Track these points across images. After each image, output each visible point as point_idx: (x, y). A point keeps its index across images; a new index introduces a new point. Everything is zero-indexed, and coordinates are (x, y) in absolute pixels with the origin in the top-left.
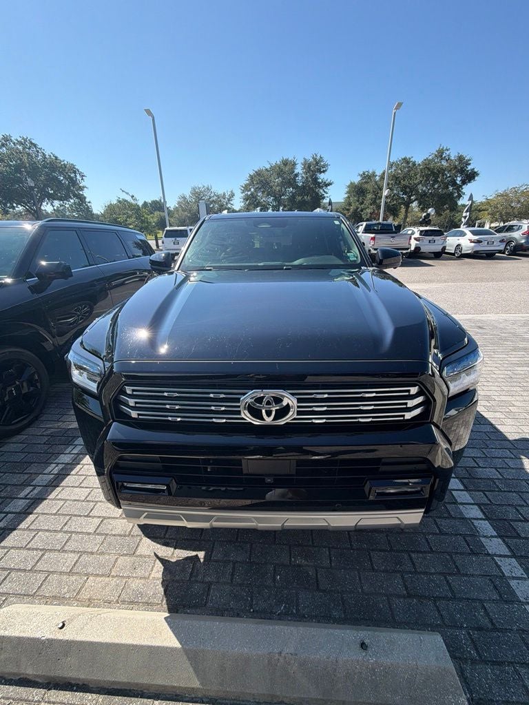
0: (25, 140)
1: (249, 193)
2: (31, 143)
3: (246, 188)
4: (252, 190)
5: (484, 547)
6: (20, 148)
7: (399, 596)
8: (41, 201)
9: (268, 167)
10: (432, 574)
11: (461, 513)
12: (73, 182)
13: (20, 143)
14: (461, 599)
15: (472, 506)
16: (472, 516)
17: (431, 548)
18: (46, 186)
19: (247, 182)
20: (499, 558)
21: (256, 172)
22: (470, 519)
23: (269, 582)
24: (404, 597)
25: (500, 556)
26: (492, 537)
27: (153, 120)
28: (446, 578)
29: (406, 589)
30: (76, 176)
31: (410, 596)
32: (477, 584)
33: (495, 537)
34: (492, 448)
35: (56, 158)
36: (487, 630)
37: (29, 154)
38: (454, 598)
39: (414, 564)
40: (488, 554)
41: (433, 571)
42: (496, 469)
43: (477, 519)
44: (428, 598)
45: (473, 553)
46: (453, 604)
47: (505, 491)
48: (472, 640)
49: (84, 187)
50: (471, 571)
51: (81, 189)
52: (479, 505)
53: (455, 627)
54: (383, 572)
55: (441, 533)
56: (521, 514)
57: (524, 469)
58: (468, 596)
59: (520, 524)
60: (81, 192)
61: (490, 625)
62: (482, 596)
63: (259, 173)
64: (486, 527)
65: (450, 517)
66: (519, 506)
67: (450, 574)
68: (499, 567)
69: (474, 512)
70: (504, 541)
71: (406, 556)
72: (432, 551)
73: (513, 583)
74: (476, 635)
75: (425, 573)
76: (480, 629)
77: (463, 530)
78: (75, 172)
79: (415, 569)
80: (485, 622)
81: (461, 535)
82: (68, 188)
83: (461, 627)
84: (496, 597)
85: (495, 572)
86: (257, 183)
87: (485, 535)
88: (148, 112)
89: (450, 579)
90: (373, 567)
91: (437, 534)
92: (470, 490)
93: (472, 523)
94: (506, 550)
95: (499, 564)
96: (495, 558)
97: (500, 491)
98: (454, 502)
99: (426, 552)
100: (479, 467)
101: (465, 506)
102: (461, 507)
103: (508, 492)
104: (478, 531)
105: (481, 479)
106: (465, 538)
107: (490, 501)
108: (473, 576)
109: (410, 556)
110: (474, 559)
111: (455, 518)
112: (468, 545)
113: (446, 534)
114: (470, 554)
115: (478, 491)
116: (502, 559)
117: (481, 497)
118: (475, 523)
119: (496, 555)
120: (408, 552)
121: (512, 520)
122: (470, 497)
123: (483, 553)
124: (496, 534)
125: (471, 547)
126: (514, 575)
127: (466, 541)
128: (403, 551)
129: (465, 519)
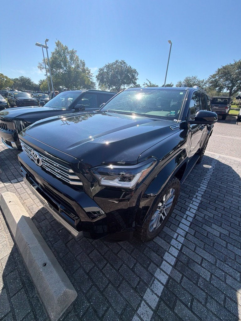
0: (122, 61)
1: (214, 79)
2: (124, 62)
3: (214, 76)
4: (217, 78)
5: (145, 293)
6: (120, 64)
7: (84, 270)
8: (121, 85)
9: (233, 63)
10: (106, 277)
11: (154, 272)
12: (133, 76)
13: (121, 62)
14: (103, 295)
15: (165, 274)
16: (158, 277)
17: (119, 270)
18: (124, 79)
19: (216, 73)
20: (144, 303)
21: (223, 67)
22: (155, 278)
23: (57, 230)
24: (85, 272)
25: (147, 304)
26: (156, 294)
28: (109, 283)
29: (89, 271)
30: (135, 74)
31: (88, 274)
32: (118, 299)
33: (158, 296)
34: (228, 265)
35: (130, 67)
36: (98, 316)
37: (121, 67)
38: (102, 292)
39: (104, 267)
40: (142, 297)
41: (108, 276)
42: (212, 274)
43: (160, 281)
44: (93, 282)
45: (135, 289)
46: (98, 293)
47: (199, 287)
48: (87, 310)
49: (137, 79)
50: (123, 293)
51: (136, 79)
52: (170, 277)
53: (88, 300)
54: (90, 258)
55: (133, 270)
56: (192, 304)
57: (236, 291)
58: (108, 298)
59: (183, 306)
60: (135, 81)
61: (101, 315)
62: (113, 305)
63: (224, 68)
64: (159, 289)
65: (146, 269)
66: (198, 300)
67: (113, 285)
68: (139, 305)
69: (164, 279)
70: (159, 302)
71: (105, 262)
73: (135, 318)
74: (91, 310)
75: (104, 274)
76: (95, 311)
77: (145, 278)
78: (135, 73)
79: (102, 269)
80: (101, 313)
81: (140, 278)
82: (131, 80)
83: (90, 302)
84: (119, 312)
85: (134, 305)
86: (222, 73)
87: (153, 290)
88: (170, 42)
89: (110, 285)
90: (89, 254)
91: (130, 268)
92: (175, 269)
93: (154, 280)
94: (154, 305)
95: (141, 305)
96: (143, 301)
97: (196, 284)
98: (158, 266)
99: (115, 269)
100: (201, 265)
101: (161, 271)
102: (158, 270)
103: (201, 289)
104: (151, 285)
105: (192, 270)
106: (140, 281)
107: (181, 282)
108: (121, 295)
109: (107, 263)
110: (132, 291)
111: (147, 271)
112: (138, 285)
113: (134, 272)
114: (133, 288)
115: (181, 273)
116: (146, 306)
117: (178, 276)
118: (156, 282)
119: (145, 301)
120: (108, 262)
121: (181, 301)
122: (171, 271)
123: (140, 294)
124: (160, 296)
125: (138, 287)
126: (142, 316)
127: (139, 282)
128: (107, 260)
129: (153, 276)
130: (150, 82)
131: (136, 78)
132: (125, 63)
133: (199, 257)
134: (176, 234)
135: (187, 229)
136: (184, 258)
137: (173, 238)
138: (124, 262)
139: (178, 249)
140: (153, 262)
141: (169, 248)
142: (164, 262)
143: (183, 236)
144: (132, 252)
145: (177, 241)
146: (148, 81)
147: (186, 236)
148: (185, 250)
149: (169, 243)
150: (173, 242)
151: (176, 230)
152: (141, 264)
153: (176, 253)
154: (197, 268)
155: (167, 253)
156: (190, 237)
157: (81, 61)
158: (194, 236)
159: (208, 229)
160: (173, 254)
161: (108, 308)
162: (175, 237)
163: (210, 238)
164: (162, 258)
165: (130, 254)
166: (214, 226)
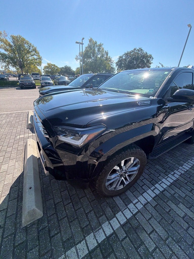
5: (88, 235)
7: (54, 202)
10: (66, 211)
11: (103, 223)
12: (148, 61)
13: (138, 50)
14: (59, 223)
15: (111, 228)
16: (104, 228)
17: (77, 210)
18: (139, 63)
20: (85, 242)
22: (102, 227)
25: (87, 244)
26: (97, 240)
27: (190, 29)
28: (66, 217)
29: (57, 203)
30: (150, 59)
31: (55, 205)
33: (98, 242)
34: (180, 247)
35: (147, 53)
36: (49, 234)
38: (58, 221)
40: (85, 237)
42: (157, 247)
43: (104, 232)
44: (56, 211)
45: (82, 229)
46: (56, 220)
47: (138, 252)
48: (45, 228)
51: (150, 64)
53: (48, 222)
54: (61, 195)
58: (61, 226)
60: (150, 65)
61: (51, 235)
62: (62, 233)
64: (101, 237)
65: (98, 218)
67: (68, 218)
68: (80, 242)
69: (109, 232)
70: (97, 247)
71: (70, 201)
72: (75, 211)
73: (73, 249)
74: (47, 229)
75: (65, 209)
76: (49, 231)
77: (94, 224)
78: (151, 58)
79: (66, 205)
81: (90, 223)
82: (146, 64)
83: (48, 224)
84: (64, 239)
85: (77, 240)
87: (96, 236)
89: (66, 219)
90: (62, 192)
91: (85, 212)
92: (123, 228)
93: (100, 229)
94: (91, 247)
95: (82, 242)
96: (84, 240)
97: (136, 249)
98: (109, 219)
99: (74, 208)
100: (149, 235)
101: (109, 225)
102: (107, 222)
103: (140, 255)
104: (96, 232)
105: (138, 236)
106: (89, 225)
107: (123, 240)
108: (71, 229)
109: (70, 203)
110: (79, 229)
111: (98, 220)
112: (85, 227)
113: (87, 216)
114: (81, 227)
115: (126, 233)
116: (85, 245)
117: (121, 235)
118: (101, 231)
119: (86, 241)
120: (72, 202)
121: (115, 255)
122: (118, 228)
123: (85, 234)
124: (99, 243)
125: (85, 228)
126: (78, 251)
127: (87, 225)
128: (71, 200)
129: (101, 225)
130: (162, 65)
131: (151, 62)
132: (141, 50)
133: (150, 227)
134: (136, 200)
135: (150, 199)
136: (134, 222)
137: (132, 202)
138: (83, 207)
139: (132, 213)
140: (105, 215)
141: (125, 209)
142: (115, 218)
143: (142, 204)
144: (92, 201)
145: (135, 206)
146: (161, 64)
147: (145, 205)
148: (139, 217)
149: (126, 205)
150: (131, 206)
151: (138, 197)
152: (95, 213)
153: (129, 215)
154: (144, 236)
155: (120, 213)
156: (149, 208)
157: (105, 51)
158: (155, 207)
159: (173, 206)
160: (126, 216)
161: (58, 233)
162: (134, 202)
163: (172, 215)
164: (115, 215)
165: (90, 203)
166: (181, 206)
